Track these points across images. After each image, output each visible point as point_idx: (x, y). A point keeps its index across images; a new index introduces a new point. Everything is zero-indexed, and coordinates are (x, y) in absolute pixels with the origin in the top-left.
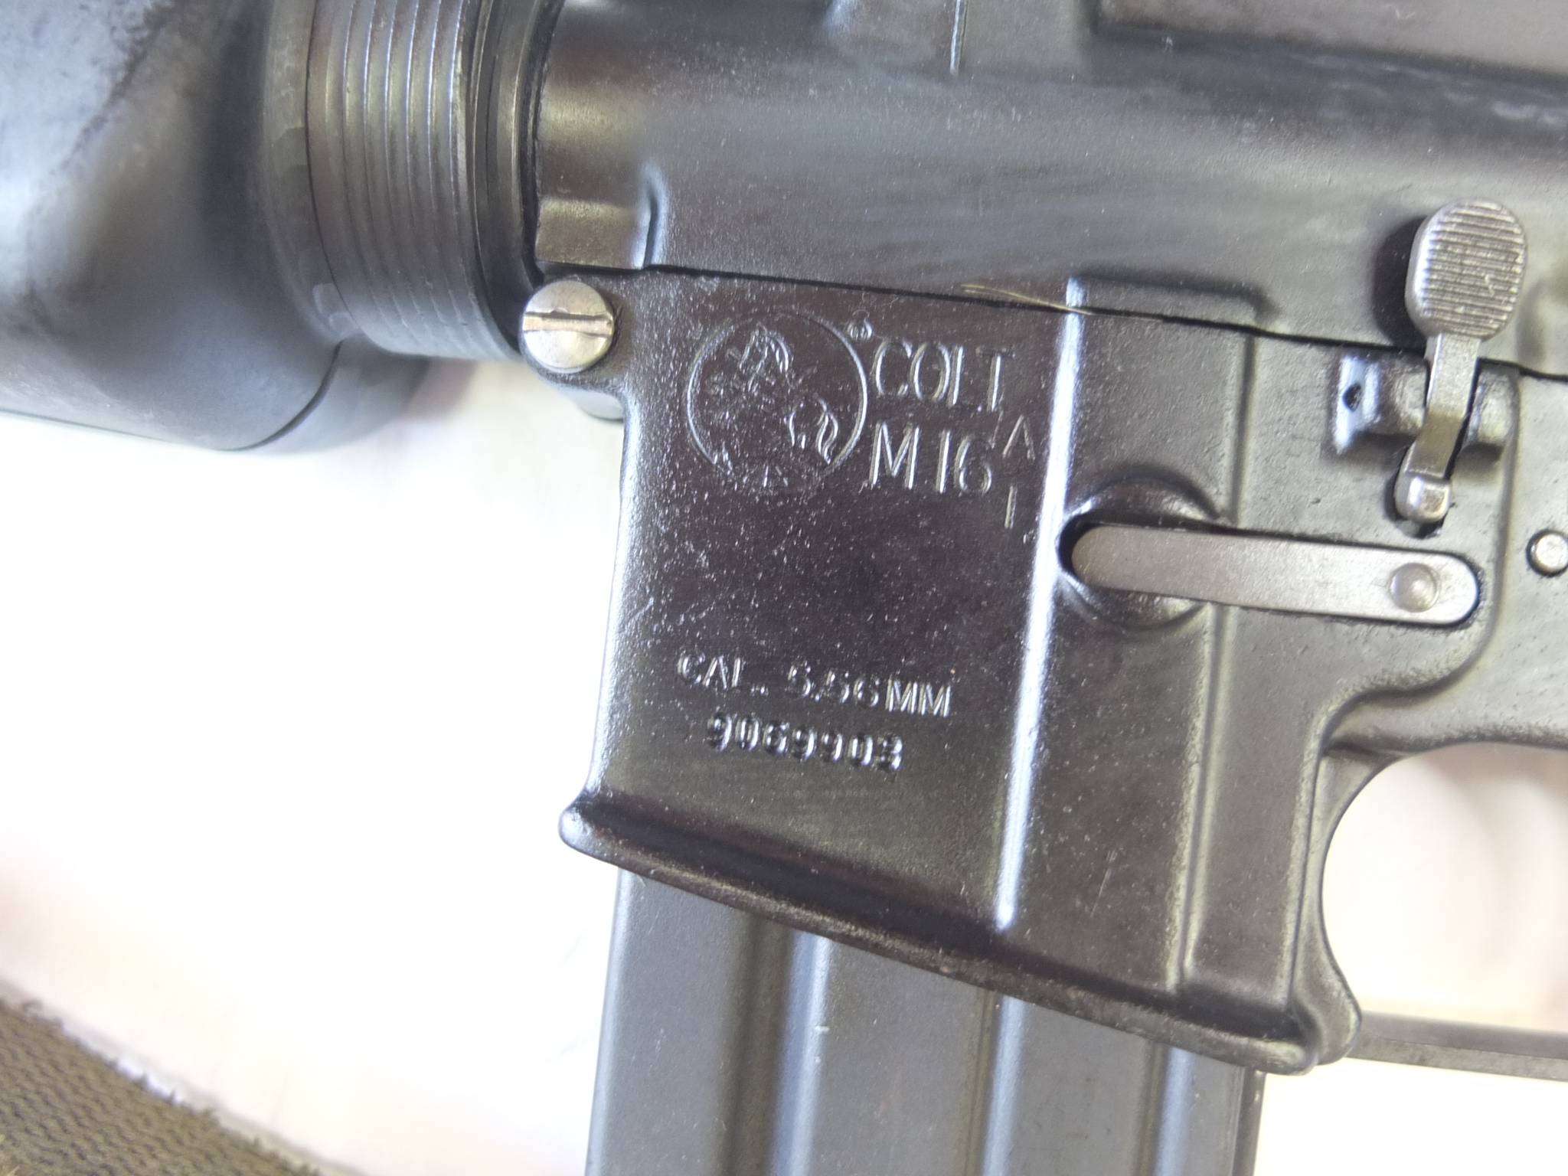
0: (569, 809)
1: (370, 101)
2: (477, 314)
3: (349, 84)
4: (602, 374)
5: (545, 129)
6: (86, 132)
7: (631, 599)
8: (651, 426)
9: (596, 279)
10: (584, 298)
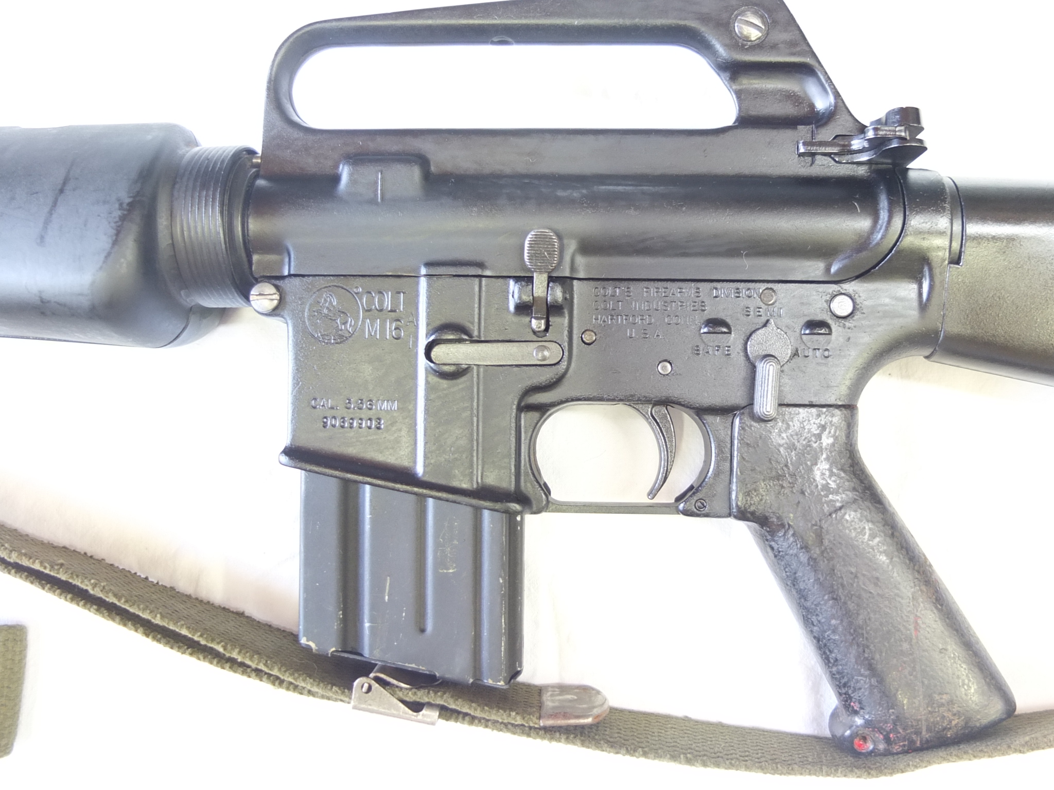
0: (281, 453)
1: (193, 233)
2: (236, 295)
3: (185, 229)
4: (277, 312)
5: (251, 233)
6: (106, 257)
7: (294, 383)
8: (295, 327)
9: (273, 281)
10: (268, 289)
